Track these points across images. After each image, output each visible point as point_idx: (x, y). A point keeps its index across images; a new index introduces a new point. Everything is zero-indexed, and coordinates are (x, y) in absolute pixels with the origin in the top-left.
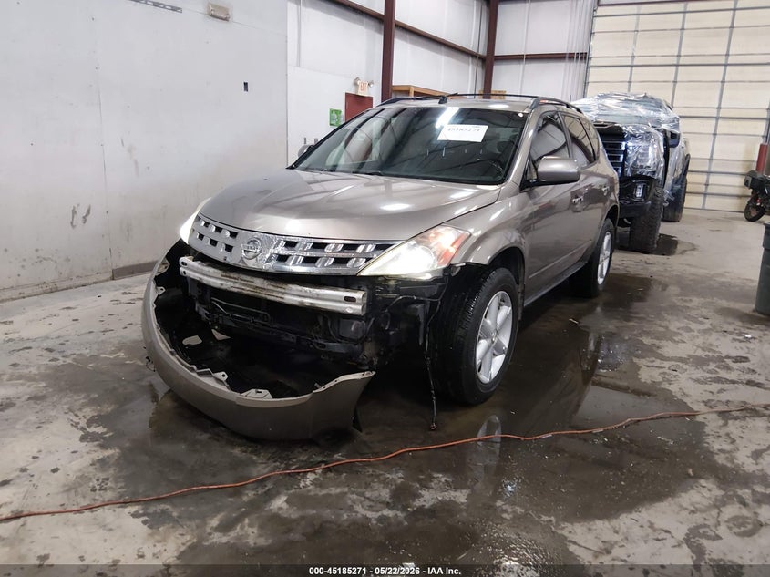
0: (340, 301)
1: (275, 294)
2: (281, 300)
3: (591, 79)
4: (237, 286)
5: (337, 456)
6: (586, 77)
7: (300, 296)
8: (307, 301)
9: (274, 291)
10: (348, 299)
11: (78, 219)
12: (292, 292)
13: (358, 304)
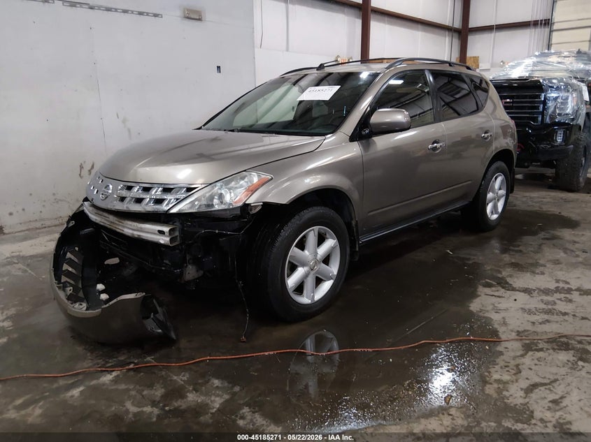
0: (155, 234)
1: (120, 228)
2: (121, 232)
3: (554, 41)
4: (103, 221)
5: (149, 359)
6: (550, 39)
7: (132, 229)
8: (136, 233)
9: (119, 225)
10: (161, 232)
11: (85, 172)
12: (128, 226)
13: (166, 236)
